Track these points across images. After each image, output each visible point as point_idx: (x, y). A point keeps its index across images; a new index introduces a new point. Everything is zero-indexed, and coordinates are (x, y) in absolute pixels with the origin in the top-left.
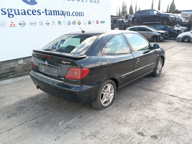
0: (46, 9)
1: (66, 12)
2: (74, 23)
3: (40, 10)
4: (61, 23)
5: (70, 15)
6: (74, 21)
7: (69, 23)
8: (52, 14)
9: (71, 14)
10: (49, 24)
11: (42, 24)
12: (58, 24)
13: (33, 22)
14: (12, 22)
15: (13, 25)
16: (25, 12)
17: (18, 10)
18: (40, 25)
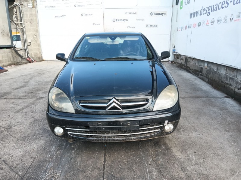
8: (239, 2)
10: (233, 18)
11: (226, 21)
13: (220, 19)
14: (208, 21)
15: (207, 25)
16: (217, 7)
17: (214, 5)
18: (224, 23)
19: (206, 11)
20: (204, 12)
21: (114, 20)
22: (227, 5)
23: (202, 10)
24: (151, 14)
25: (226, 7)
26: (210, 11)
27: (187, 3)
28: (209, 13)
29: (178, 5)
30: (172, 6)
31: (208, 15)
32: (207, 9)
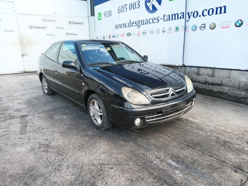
0: (164, 15)
1: (192, 12)
2: (203, 27)
3: (159, 17)
4: (179, 29)
5: (198, 16)
6: (203, 24)
7: (194, 27)
8: (169, 20)
9: (200, 13)
10: (165, 31)
11: (158, 32)
12: (175, 31)
13: (152, 31)
14: (139, 32)
15: (139, 35)
16: (147, 22)
17: (144, 20)
18: (157, 34)
19: (136, 24)
20: (133, 25)
21: (31, 27)
22: (158, 21)
23: (130, 23)
24: (70, 23)
25: (157, 22)
26: (140, 24)
27: (107, 15)
28: (140, 25)
29: (94, 16)
30: (88, 17)
31: (138, 27)
32: (137, 23)
